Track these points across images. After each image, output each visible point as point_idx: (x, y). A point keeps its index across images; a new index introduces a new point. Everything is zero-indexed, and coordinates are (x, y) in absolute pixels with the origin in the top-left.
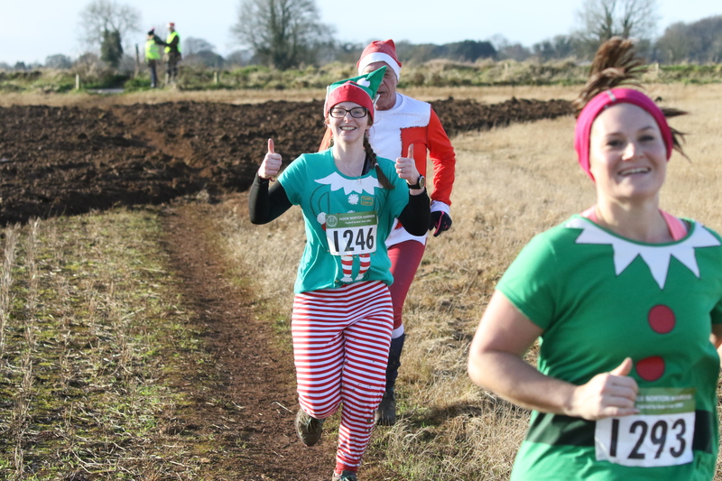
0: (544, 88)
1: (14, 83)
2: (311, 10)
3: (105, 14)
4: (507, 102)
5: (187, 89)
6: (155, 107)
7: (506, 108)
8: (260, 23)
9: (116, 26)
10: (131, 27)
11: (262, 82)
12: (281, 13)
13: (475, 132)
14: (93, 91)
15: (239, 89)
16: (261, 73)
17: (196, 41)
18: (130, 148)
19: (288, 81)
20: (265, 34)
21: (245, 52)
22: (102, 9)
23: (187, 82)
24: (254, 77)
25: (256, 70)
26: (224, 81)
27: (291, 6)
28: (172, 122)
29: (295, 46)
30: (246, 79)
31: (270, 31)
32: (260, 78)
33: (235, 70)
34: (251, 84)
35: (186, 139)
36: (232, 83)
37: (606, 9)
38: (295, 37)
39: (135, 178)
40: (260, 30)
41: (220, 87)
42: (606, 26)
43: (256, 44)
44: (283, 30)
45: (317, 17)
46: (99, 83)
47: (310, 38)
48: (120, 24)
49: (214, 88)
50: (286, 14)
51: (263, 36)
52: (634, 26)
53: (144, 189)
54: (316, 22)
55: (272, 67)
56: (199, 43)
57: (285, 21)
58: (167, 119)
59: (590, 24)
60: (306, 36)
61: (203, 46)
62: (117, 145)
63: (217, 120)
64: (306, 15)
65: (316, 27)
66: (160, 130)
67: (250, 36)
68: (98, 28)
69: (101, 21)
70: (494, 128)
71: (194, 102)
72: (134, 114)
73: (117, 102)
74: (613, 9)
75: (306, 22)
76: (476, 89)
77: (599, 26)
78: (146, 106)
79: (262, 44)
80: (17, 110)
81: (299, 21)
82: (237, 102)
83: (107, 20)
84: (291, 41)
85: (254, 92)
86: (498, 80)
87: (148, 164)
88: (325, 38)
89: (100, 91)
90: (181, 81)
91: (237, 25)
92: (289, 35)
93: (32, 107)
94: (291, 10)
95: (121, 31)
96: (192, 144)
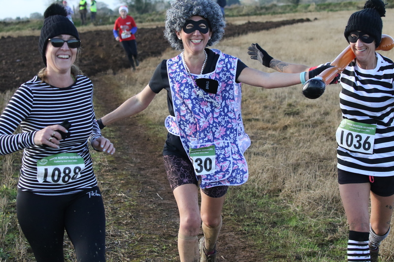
0: (263, 16)
1: (17, 26)
4: (246, 24)
5: (98, 25)
7: (246, 26)
13: (232, 38)
19: (144, 19)
28: (92, 40)
29: (146, 3)
35: (99, 48)
49: (110, 24)
55: (136, 13)
56: (100, 4)
58: (90, 38)
61: (102, 5)
70: (240, 36)
71: (101, 31)
76: (231, 18)
80: (20, 38)
86: (241, 14)
93: (27, 37)
96: (103, 49)
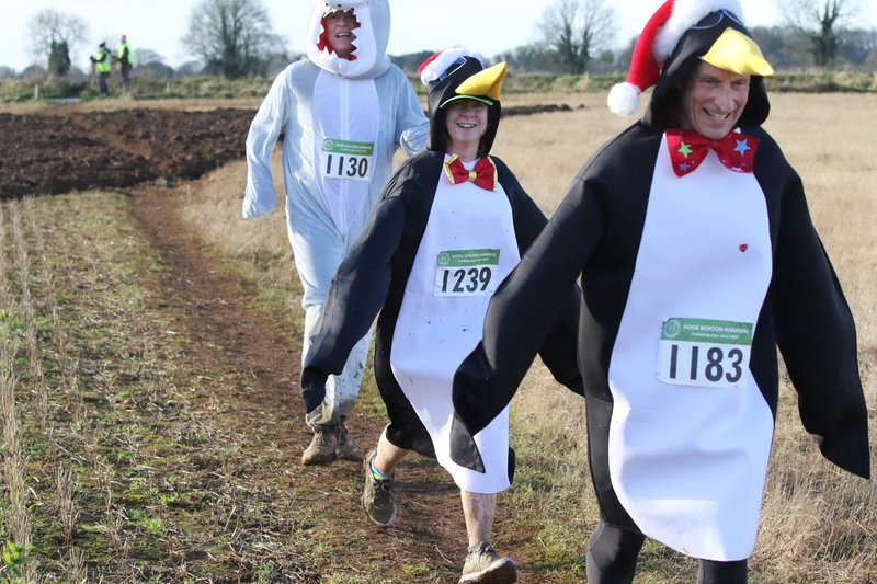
2: (263, 20)
3: (53, 24)
5: (141, 98)
6: (113, 114)
8: (210, 33)
9: (64, 36)
10: (79, 38)
11: (213, 92)
12: (232, 24)
14: (52, 100)
15: (191, 98)
16: (210, 84)
17: (145, 52)
18: (95, 147)
19: (237, 91)
20: (216, 45)
21: (196, 63)
22: (50, 19)
23: (140, 92)
24: (205, 87)
25: (207, 80)
26: (176, 91)
27: (243, 16)
28: (129, 126)
29: (247, 56)
30: (197, 88)
31: (221, 42)
32: (211, 88)
33: (187, 80)
34: (202, 93)
35: (143, 141)
36: (184, 92)
37: (566, 20)
38: (247, 47)
39: (104, 169)
40: (211, 41)
41: (173, 96)
42: (566, 37)
43: (206, 56)
44: (235, 40)
45: (269, 27)
46: (56, 93)
47: (262, 48)
48: (68, 35)
49: (166, 97)
50: (238, 25)
51: (215, 48)
52: (594, 37)
53: (112, 176)
54: (268, 32)
55: (222, 77)
56: (148, 54)
57: (237, 31)
58: (125, 123)
59: (549, 35)
60: (258, 47)
61: (152, 57)
62: (84, 145)
63: (171, 124)
64: (258, 25)
65: (268, 37)
66: (120, 133)
67: (200, 47)
68: (45, 38)
69: (49, 32)
71: (148, 110)
72: (95, 120)
73: (75, 110)
74: (572, 20)
75: (258, 32)
77: (559, 38)
78: (103, 113)
79: (213, 55)
81: (250, 32)
82: (190, 109)
83: (54, 31)
84: (243, 51)
85: (204, 101)
87: (114, 158)
88: (277, 49)
89: (58, 101)
90: (135, 90)
91: (188, 36)
92: (241, 46)
94: (242, 20)
95: (69, 42)
96: (150, 143)
